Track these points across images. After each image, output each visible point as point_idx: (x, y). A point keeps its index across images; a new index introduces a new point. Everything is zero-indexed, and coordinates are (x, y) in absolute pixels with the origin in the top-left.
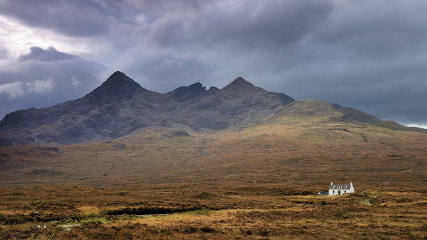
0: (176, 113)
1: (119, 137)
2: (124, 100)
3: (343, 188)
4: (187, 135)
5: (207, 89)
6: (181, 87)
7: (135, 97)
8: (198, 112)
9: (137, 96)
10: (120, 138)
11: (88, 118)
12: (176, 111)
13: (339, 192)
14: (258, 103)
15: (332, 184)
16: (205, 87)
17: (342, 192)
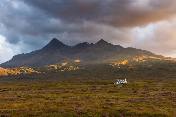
3: (122, 81)
4: (81, 62)
13: (121, 83)
15: (118, 79)
16: (88, 44)
17: (122, 82)
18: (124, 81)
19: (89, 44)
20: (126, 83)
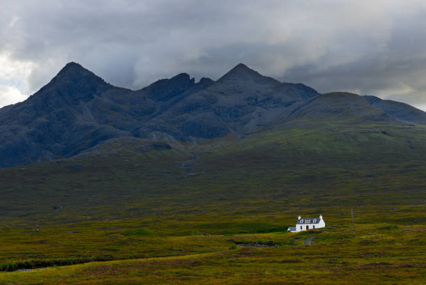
0: (154, 117)
1: (76, 154)
2: (81, 102)
3: (312, 222)
4: (168, 147)
5: (196, 82)
6: (160, 81)
7: (95, 96)
8: (184, 115)
9: (99, 95)
10: (75, 156)
11: (32, 129)
12: (154, 114)
13: (307, 227)
14: (267, 99)
15: (299, 218)
16: (193, 79)
17: (311, 227)
18: (317, 222)
19: (197, 81)
20: (321, 230)
